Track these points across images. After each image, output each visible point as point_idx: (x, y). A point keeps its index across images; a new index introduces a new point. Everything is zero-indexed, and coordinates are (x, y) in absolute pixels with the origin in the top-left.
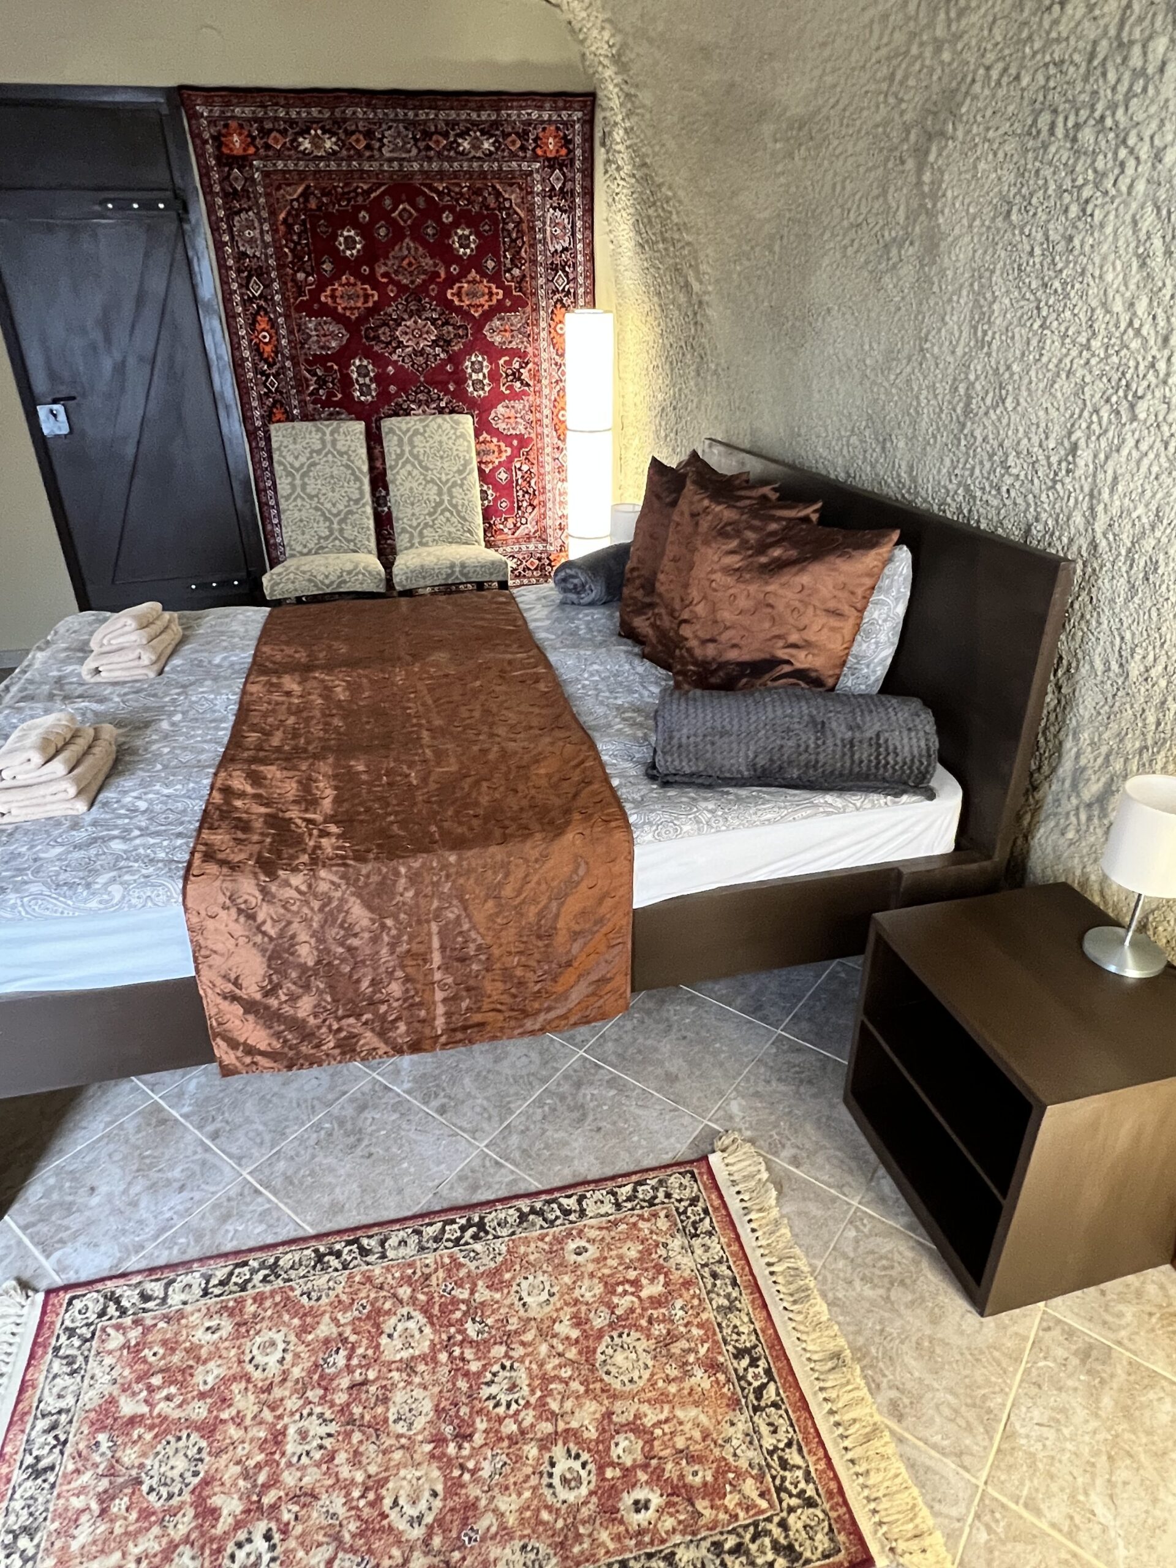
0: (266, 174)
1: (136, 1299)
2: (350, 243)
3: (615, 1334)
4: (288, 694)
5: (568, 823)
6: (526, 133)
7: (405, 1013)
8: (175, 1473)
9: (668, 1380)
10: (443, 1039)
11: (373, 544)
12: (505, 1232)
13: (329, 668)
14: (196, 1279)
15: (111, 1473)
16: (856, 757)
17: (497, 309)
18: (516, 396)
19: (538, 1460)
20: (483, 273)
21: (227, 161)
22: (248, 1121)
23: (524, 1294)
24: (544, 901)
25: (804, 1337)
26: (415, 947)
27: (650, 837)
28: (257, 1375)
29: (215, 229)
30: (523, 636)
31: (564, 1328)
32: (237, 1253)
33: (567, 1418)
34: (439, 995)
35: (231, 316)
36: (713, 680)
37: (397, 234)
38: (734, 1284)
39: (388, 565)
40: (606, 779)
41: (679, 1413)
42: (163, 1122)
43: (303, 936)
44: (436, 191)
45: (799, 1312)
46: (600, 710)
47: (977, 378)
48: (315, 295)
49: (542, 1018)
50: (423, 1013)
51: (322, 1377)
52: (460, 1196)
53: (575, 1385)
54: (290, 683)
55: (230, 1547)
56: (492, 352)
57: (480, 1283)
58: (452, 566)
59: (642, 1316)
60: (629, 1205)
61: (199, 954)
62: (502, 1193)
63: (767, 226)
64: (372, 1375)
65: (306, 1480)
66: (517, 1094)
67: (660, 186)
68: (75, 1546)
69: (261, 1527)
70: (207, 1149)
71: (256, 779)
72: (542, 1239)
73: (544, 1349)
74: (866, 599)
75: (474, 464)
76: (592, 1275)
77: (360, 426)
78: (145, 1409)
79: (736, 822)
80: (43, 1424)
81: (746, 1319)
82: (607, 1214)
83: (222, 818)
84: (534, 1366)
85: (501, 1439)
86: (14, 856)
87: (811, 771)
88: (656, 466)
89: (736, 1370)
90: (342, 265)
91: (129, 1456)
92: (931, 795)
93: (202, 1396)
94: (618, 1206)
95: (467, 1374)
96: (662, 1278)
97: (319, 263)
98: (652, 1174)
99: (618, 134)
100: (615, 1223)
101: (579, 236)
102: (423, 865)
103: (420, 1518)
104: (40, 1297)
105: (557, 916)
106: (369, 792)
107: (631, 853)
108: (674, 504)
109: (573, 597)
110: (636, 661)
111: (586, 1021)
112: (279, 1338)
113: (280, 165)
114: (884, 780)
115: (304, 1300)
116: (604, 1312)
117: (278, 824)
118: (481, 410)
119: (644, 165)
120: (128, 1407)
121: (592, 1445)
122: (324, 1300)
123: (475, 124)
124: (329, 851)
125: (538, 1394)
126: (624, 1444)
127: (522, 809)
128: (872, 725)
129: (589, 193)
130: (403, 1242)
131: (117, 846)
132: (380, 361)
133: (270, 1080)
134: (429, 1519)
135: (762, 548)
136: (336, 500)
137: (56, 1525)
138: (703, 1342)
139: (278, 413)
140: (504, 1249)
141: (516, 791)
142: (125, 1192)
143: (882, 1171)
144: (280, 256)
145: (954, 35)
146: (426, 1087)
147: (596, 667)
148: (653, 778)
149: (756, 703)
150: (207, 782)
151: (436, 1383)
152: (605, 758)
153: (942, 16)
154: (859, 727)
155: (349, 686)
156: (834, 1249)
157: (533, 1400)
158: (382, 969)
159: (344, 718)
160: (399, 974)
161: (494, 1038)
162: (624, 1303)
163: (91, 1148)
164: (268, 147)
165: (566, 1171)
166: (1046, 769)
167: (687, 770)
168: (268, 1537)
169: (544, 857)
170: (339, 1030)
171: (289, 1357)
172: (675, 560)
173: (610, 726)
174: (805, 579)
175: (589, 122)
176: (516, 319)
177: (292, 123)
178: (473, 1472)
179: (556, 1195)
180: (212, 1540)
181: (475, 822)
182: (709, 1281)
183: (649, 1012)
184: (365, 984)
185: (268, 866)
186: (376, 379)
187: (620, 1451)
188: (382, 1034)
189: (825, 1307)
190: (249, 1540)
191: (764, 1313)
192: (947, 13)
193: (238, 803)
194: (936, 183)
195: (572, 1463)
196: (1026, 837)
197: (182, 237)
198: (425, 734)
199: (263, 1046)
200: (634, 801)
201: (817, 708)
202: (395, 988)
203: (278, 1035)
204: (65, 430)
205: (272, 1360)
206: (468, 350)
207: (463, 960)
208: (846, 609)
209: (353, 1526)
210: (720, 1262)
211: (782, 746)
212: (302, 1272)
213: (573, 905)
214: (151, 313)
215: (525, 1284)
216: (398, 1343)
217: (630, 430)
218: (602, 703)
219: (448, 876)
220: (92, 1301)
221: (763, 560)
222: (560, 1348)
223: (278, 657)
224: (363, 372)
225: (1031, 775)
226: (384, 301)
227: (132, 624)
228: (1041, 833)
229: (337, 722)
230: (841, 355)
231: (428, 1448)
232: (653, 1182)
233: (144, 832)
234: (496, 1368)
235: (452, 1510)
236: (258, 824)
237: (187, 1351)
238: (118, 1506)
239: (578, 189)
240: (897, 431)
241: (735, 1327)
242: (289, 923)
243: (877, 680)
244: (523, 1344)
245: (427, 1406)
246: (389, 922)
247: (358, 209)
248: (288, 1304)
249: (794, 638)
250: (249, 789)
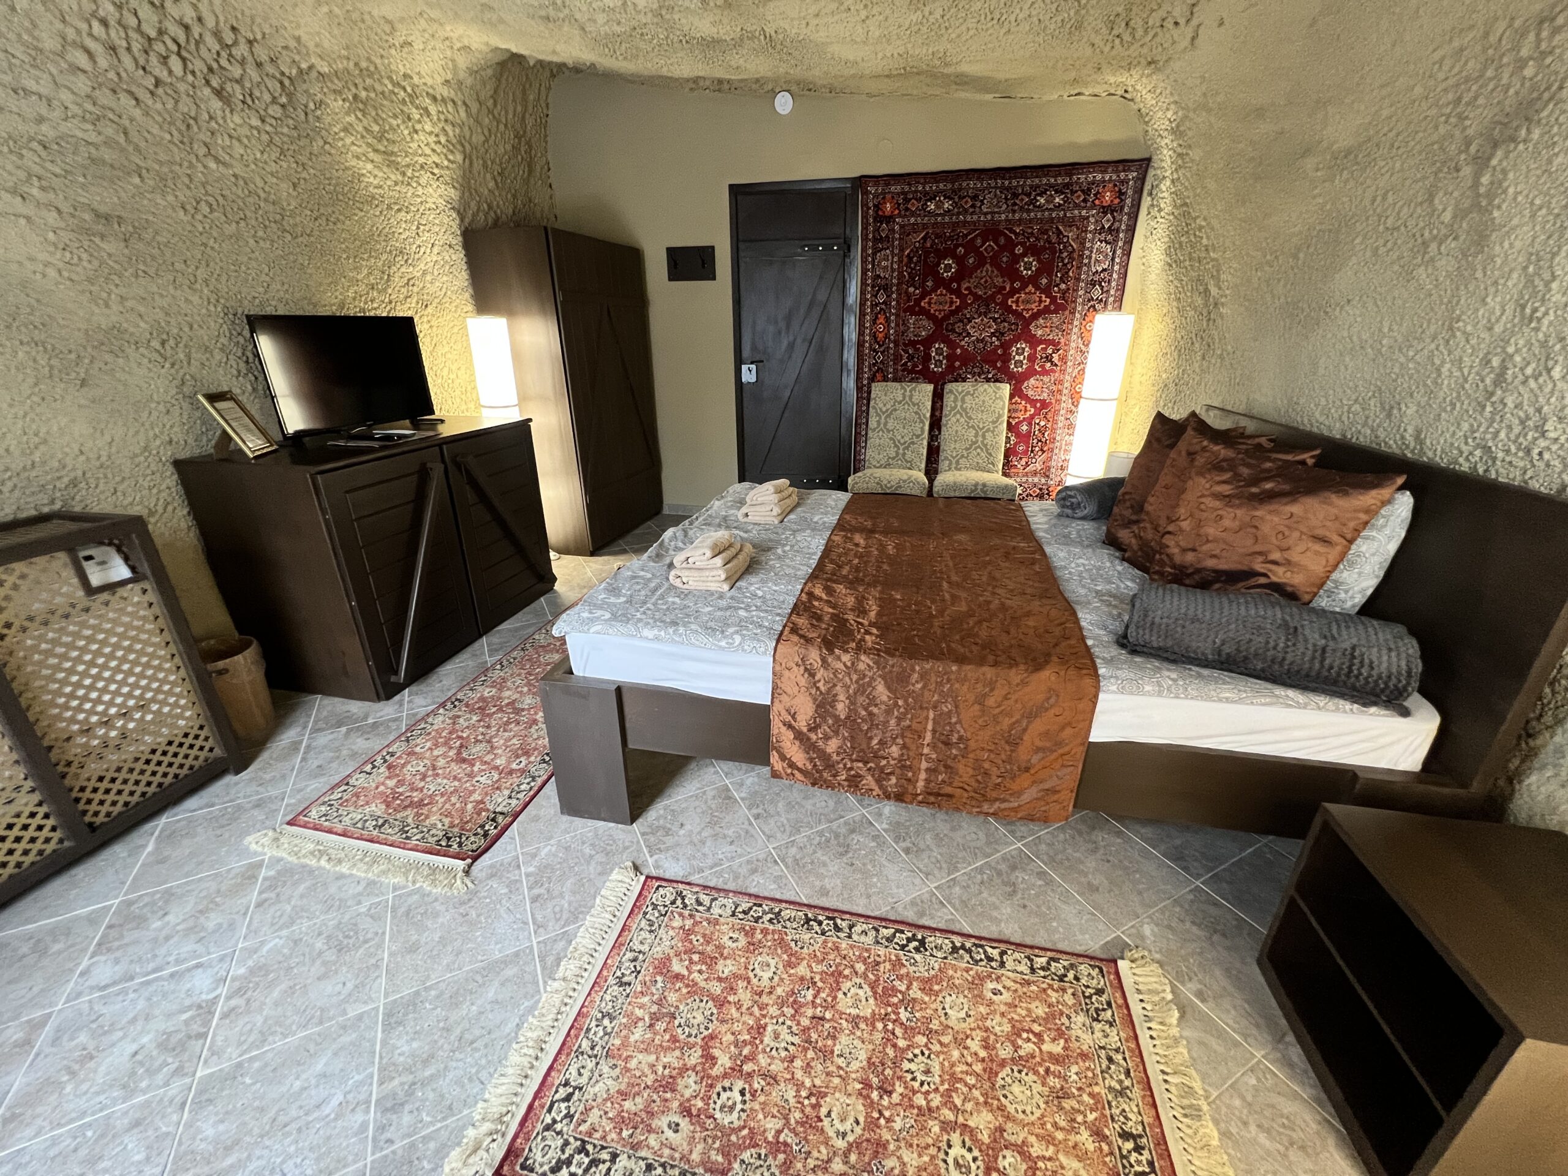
0: (902, 227)
1: (693, 901)
2: (948, 268)
3: (1015, 1069)
4: (857, 545)
5: (1047, 662)
6: (1089, 190)
7: (898, 771)
8: (695, 1022)
9: (1055, 1125)
10: (920, 798)
11: (923, 466)
12: (940, 954)
13: (885, 533)
14: (729, 903)
15: (659, 1003)
16: (1327, 662)
17: (1046, 311)
18: (1045, 372)
19: (938, 1139)
20: (1037, 287)
21: (880, 219)
22: (778, 813)
23: (947, 1006)
24: (1017, 717)
25: (1191, 1150)
26: (915, 726)
27: (1114, 688)
28: (755, 981)
29: (864, 261)
30: (1025, 531)
31: (974, 1045)
32: (757, 897)
33: (967, 1116)
34: (924, 765)
35: (862, 314)
36: (1187, 582)
37: (981, 262)
38: (1128, 1073)
39: (931, 481)
40: (1083, 639)
41: (1061, 1157)
42: (729, 798)
43: (842, 697)
44: (1015, 233)
45: (1189, 1127)
46: (1083, 591)
47: (1517, 351)
48: (918, 302)
49: (997, 805)
50: (910, 774)
51: (795, 1001)
52: (910, 916)
53: (976, 1093)
54: (859, 539)
55: (718, 1088)
56: (1033, 342)
57: (915, 984)
58: (976, 485)
59: (1040, 1064)
60: (1042, 973)
61: (776, 691)
62: (942, 926)
63: (1294, 240)
64: (828, 1015)
65: (773, 1067)
66: (964, 858)
67: (1195, 219)
68: (632, 1039)
69: (739, 1084)
70: (751, 824)
71: (829, 591)
72: (967, 970)
73: (956, 1054)
74: (1357, 532)
75: (1005, 418)
76: (1003, 1014)
77: (930, 388)
78: (686, 973)
79: (1195, 693)
80: (629, 955)
81: (1135, 1109)
82: (1022, 973)
83: (805, 610)
84: (946, 1063)
85: (912, 1106)
86: (686, 607)
87: (1276, 667)
88: (1160, 417)
89: (1120, 1149)
90: (940, 282)
91: (672, 997)
92: (1405, 713)
93: (720, 979)
94: (1033, 970)
95: (895, 1046)
96: (1062, 1042)
97: (924, 281)
98: (1065, 957)
99: (1165, 185)
100: (1028, 983)
101: (1117, 260)
102: (932, 668)
103: (844, 1135)
104: (643, 878)
105: (1025, 730)
106: (901, 613)
107: (1096, 697)
108: (1172, 446)
109: (1069, 511)
110: (1117, 562)
111: (1031, 818)
112: (773, 963)
113: (912, 220)
114: (1354, 688)
115: (793, 944)
116: (1010, 1048)
117: (840, 622)
118: (1017, 382)
119: (1186, 204)
120: (677, 967)
121: (984, 1147)
122: (805, 950)
123: (1052, 186)
124: (870, 644)
125: (946, 1086)
126: (1009, 1159)
127: (1011, 646)
128: (1348, 638)
129: (1132, 230)
130: (864, 932)
131: (742, 613)
132: (951, 345)
133: (798, 791)
134: (851, 1138)
135: (1255, 481)
136: (903, 434)
137: (624, 1020)
138: (1092, 1110)
139: (879, 376)
140: (937, 967)
141: (1008, 633)
142: (700, 833)
143: (1290, 1038)
144: (901, 275)
145: (1542, 53)
146: (898, 831)
147: (1081, 561)
148: (1122, 646)
149: (1230, 602)
150: (800, 587)
151: (871, 1042)
152: (1083, 624)
153: (1532, 37)
154: (1334, 638)
155: (897, 547)
156: (1231, 1086)
157: (941, 1089)
158: (888, 734)
159: (890, 565)
160: (900, 741)
161: (957, 809)
162: (1028, 1048)
163: (686, 800)
164: (907, 209)
165: (994, 928)
166: (1548, 719)
167: (1155, 645)
168: (742, 1093)
169: (1024, 683)
170: (851, 769)
171: (776, 978)
172: (1166, 487)
173: (1089, 603)
174: (1296, 509)
175: (1142, 179)
176: (1055, 319)
177: (926, 193)
178: (888, 1120)
179: (983, 943)
180: (709, 1077)
181: (975, 648)
182: (1105, 1063)
183: (1080, 833)
184: (875, 741)
185: (829, 645)
186: (948, 357)
187: (1006, 1163)
188: (878, 781)
189: (1216, 1134)
190: (731, 1089)
191: (1153, 1112)
192: (1538, 35)
193: (816, 603)
194: (1497, 185)
195: (964, 1152)
196: (1510, 781)
197: (843, 267)
198: (945, 585)
199: (800, 765)
200: (1104, 659)
201: (1291, 616)
202: (895, 751)
203: (811, 760)
204: (754, 379)
205: (766, 975)
206: (1016, 340)
207: (947, 744)
208: (1335, 538)
209: (798, 1115)
210: (1117, 1050)
211: (1251, 640)
212: (795, 925)
213: (1038, 726)
214: (815, 313)
215: (948, 999)
216: (849, 1001)
217: (1132, 402)
218: (1084, 586)
219: (949, 680)
220: (669, 892)
221: (1254, 490)
222: (969, 1060)
223: (854, 522)
224: (939, 352)
225: (1528, 722)
226: (964, 305)
227: (772, 490)
228: (1533, 779)
229: (885, 567)
230: (1355, 338)
231: (859, 1086)
232: (1066, 963)
233: (758, 608)
234: (917, 1051)
235: (868, 1140)
236: (826, 618)
237: (717, 947)
238: (660, 1026)
239: (1123, 227)
240: (1408, 399)
241: (1124, 1111)
242: (835, 685)
243: (1354, 606)
244: (941, 1043)
245: (863, 1056)
246: (900, 703)
247: (957, 246)
248: (782, 943)
249: (1276, 556)
250: (824, 597)
